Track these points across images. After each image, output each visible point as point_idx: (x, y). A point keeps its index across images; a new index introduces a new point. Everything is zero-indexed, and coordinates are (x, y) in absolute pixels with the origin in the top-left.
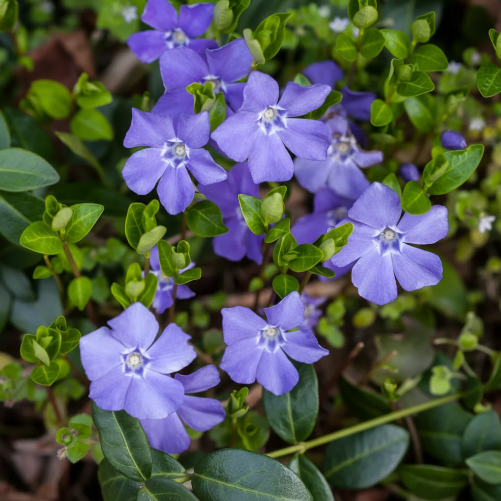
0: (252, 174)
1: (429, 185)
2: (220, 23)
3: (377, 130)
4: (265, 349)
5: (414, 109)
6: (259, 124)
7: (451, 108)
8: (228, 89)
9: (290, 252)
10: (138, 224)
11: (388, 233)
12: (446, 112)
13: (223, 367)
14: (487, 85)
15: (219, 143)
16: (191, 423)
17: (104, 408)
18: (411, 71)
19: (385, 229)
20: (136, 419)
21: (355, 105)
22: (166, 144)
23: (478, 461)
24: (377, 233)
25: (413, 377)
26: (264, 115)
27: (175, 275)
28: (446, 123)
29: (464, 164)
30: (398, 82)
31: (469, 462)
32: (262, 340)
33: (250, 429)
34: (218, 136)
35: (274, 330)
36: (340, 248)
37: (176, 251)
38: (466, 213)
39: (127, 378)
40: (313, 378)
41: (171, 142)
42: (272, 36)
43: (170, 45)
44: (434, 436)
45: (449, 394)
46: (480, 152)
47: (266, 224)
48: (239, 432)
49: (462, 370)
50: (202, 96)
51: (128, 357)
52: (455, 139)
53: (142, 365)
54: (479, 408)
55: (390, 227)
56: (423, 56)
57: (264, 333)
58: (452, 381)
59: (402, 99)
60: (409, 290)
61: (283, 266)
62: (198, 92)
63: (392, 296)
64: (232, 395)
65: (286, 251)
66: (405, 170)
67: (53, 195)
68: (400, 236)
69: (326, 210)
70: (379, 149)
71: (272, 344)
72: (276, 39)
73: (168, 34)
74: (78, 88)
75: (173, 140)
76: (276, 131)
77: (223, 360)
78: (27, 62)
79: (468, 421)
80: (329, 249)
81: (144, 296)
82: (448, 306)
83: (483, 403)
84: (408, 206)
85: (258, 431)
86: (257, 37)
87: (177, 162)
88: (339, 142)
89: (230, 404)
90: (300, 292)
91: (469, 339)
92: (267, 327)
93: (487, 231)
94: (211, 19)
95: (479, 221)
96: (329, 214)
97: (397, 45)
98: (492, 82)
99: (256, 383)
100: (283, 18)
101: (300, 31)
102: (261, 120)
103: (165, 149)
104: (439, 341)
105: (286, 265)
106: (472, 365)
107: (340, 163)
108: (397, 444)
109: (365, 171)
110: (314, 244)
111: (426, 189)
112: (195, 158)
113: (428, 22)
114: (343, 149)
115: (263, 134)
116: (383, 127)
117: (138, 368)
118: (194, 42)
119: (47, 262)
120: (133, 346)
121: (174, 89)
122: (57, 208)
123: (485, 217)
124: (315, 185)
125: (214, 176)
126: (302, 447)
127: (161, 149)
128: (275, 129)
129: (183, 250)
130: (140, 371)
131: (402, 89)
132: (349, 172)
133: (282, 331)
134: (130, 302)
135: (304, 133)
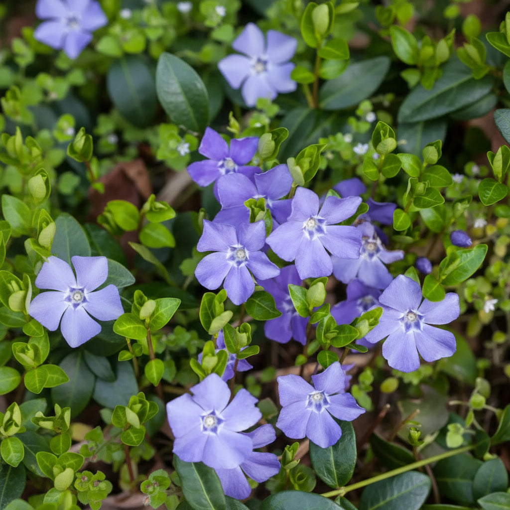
0: (298, 272)
1: (444, 277)
2: (264, 152)
3: (398, 233)
4: (312, 410)
5: (427, 214)
6: (304, 231)
7: (458, 214)
8: (273, 205)
9: (331, 331)
10: (209, 310)
11: (410, 315)
12: (454, 215)
13: (278, 425)
14: (486, 195)
15: (273, 247)
16: (250, 475)
17: (186, 460)
18: (425, 187)
19: (408, 313)
20: (211, 469)
21: (378, 213)
22: (229, 249)
23: (486, 501)
24: (402, 315)
25: (432, 434)
26: (307, 224)
27: (237, 352)
28: (454, 224)
29: (472, 260)
30: (414, 196)
31: (480, 501)
32: (310, 404)
33: (300, 478)
34: (271, 240)
35: (318, 395)
36: (372, 327)
37: (239, 331)
38: (473, 296)
39: (204, 435)
40: (351, 433)
41: (233, 247)
42: (311, 162)
43: (223, 171)
44: (449, 481)
45: (461, 446)
46: (485, 250)
47: (311, 308)
48: (292, 480)
49: (473, 427)
50: (256, 209)
51: (205, 418)
52: (462, 238)
53: (216, 425)
54: (488, 456)
55: (412, 310)
56: (432, 175)
57: (312, 396)
58: (464, 436)
59: (417, 209)
60: (429, 361)
61: (326, 343)
62: (253, 206)
63: (415, 365)
64: (286, 449)
65: (327, 330)
66: (420, 263)
67: (140, 289)
68: (420, 317)
69: (356, 299)
70: (400, 249)
71: (319, 407)
72: (313, 164)
73: (220, 163)
74: (147, 206)
75: (236, 246)
76: (318, 237)
77: (279, 420)
78: (99, 187)
79: (479, 466)
80: (364, 327)
81: (217, 368)
82: (459, 371)
83: (491, 452)
84: (428, 295)
85: (307, 479)
86: (298, 163)
87: (239, 263)
88: (367, 242)
89: (285, 457)
90: (341, 362)
91: (478, 400)
92: (314, 392)
93: (490, 310)
94: (256, 150)
95: (484, 303)
96: (359, 301)
97: (411, 166)
98: (490, 193)
99: (306, 438)
100: (319, 148)
101: (330, 156)
102: (305, 228)
103: (229, 253)
104: (453, 403)
105: (329, 342)
106: (481, 422)
107: (368, 260)
108: (421, 487)
109: (388, 266)
110: (350, 325)
111: (441, 281)
112: (254, 258)
113: (436, 148)
114: (370, 248)
115: (307, 239)
116: (404, 231)
117: (213, 427)
118: (242, 168)
119: (129, 346)
120: (210, 409)
121: (229, 206)
122: (143, 301)
123: (490, 299)
124: (347, 277)
125: (270, 272)
126: (343, 491)
127: (225, 253)
128: (317, 236)
129: (245, 331)
130: (214, 430)
131: (418, 201)
132: (376, 267)
133: (326, 395)
134: (206, 375)
135: (341, 237)
